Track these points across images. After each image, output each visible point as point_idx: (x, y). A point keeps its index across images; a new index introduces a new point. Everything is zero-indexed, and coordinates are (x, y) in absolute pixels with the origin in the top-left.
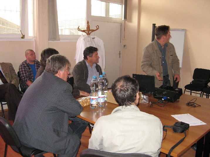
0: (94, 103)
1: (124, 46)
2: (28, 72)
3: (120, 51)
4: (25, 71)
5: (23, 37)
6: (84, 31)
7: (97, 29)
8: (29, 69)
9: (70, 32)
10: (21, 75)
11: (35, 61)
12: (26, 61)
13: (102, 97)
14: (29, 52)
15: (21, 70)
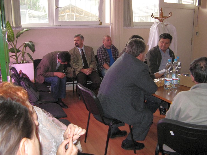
0: (168, 84)
1: (197, 33)
2: (105, 56)
3: (192, 39)
4: (102, 55)
5: (101, 24)
6: (157, 18)
7: (170, 16)
8: (106, 53)
9: (140, 19)
10: (98, 58)
11: (111, 46)
12: (103, 45)
13: (175, 79)
14: (105, 38)
15: (98, 54)
